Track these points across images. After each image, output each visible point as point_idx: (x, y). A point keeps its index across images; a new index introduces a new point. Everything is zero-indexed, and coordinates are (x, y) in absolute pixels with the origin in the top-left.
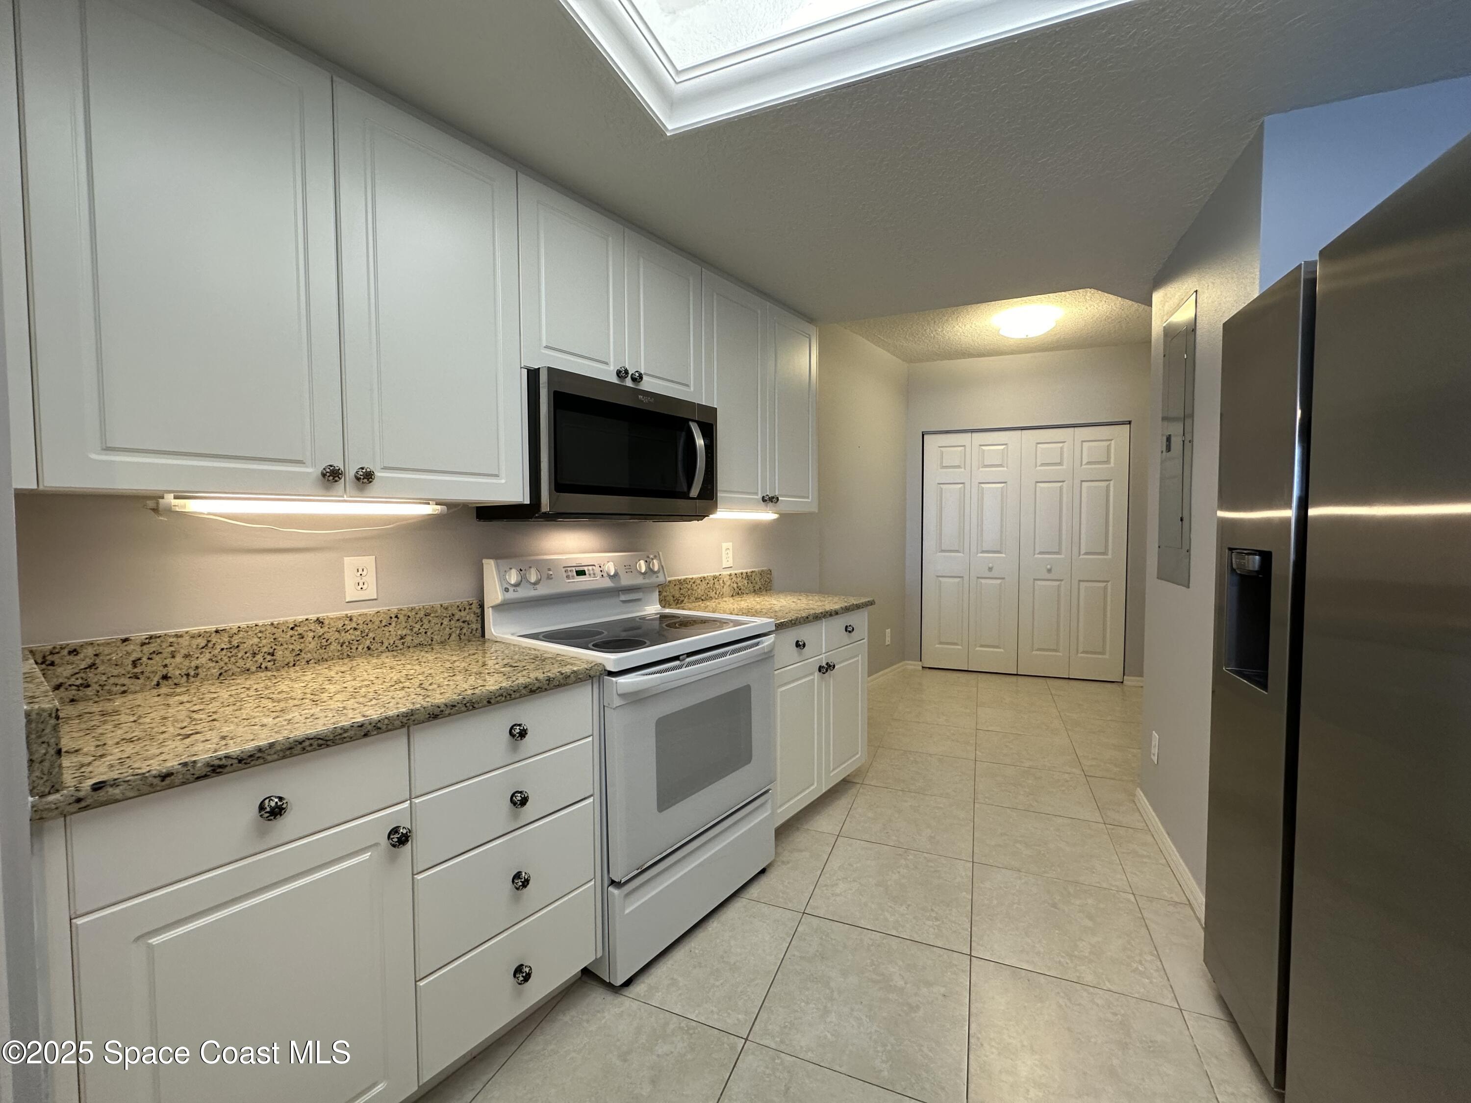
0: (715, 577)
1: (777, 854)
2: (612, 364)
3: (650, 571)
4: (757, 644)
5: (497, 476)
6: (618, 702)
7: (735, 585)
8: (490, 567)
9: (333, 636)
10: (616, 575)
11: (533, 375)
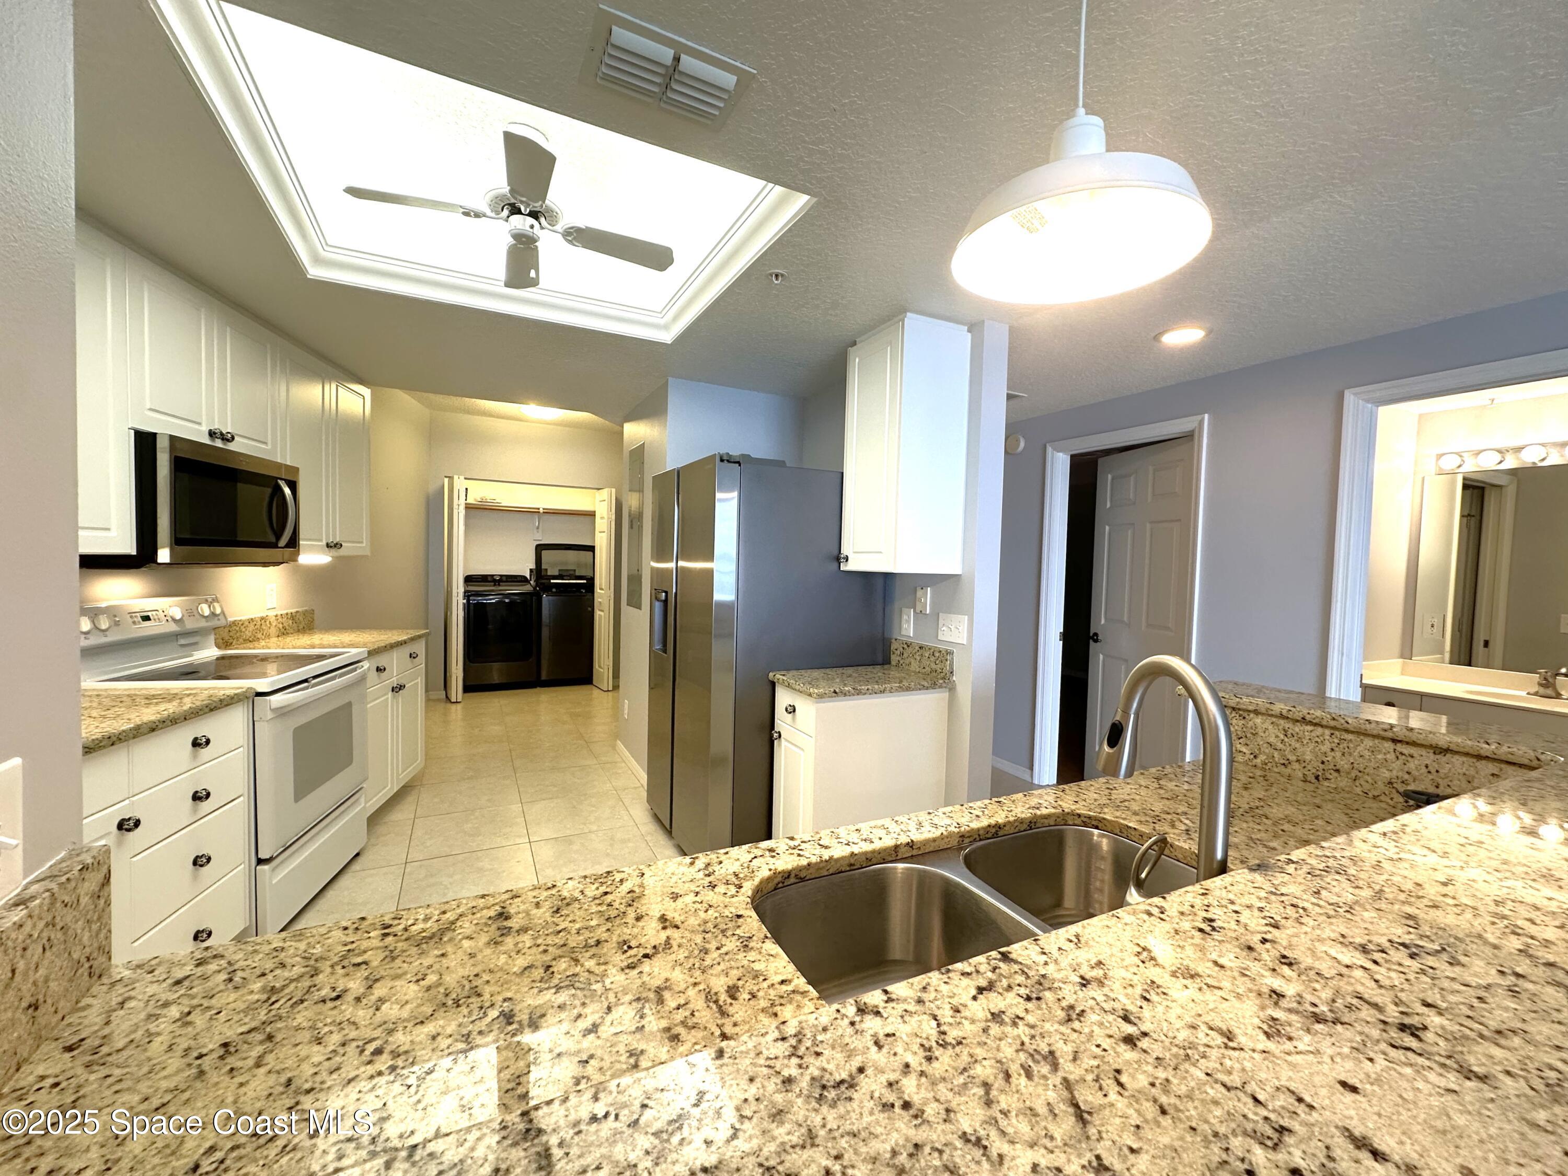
0: (262, 619)
1: (369, 839)
2: (204, 424)
3: (213, 614)
4: (355, 670)
5: (108, 529)
6: (270, 715)
7: (281, 626)
10: (181, 619)
11: (146, 436)
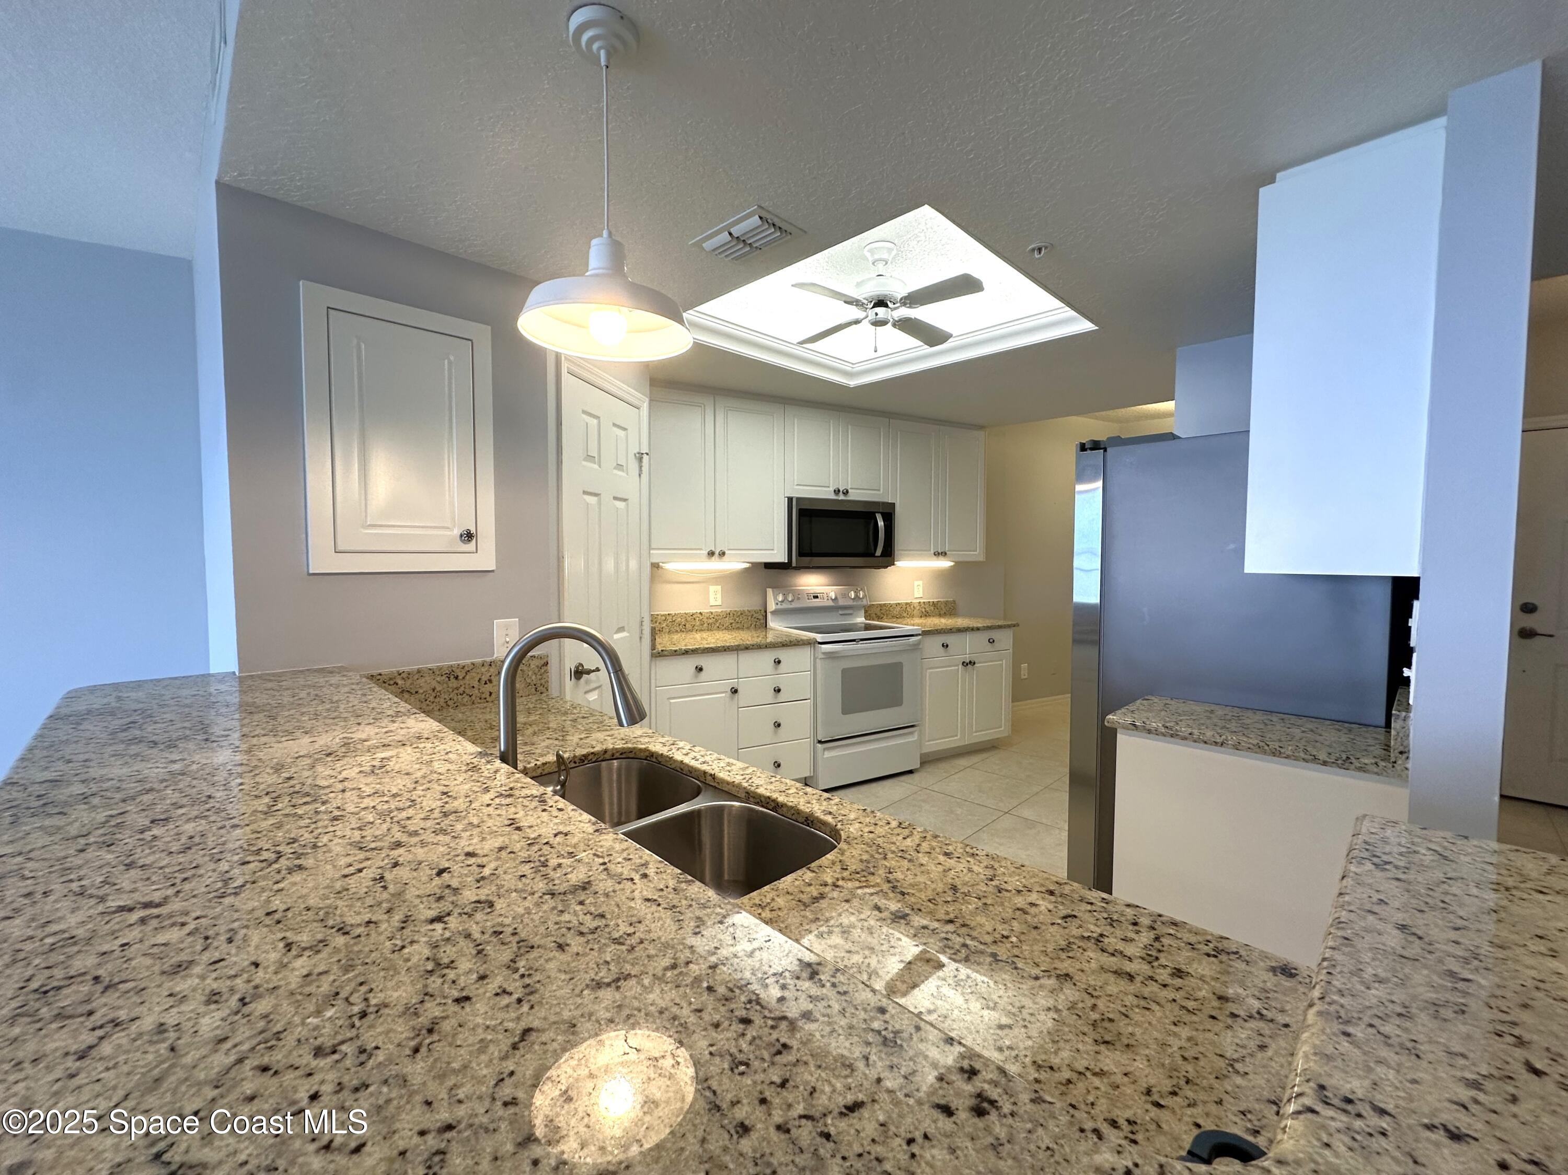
0: (907, 604)
2: (831, 488)
3: (857, 597)
5: (773, 550)
6: (821, 656)
7: (924, 610)
8: (770, 592)
9: (705, 620)
10: (836, 598)
11: (790, 500)
